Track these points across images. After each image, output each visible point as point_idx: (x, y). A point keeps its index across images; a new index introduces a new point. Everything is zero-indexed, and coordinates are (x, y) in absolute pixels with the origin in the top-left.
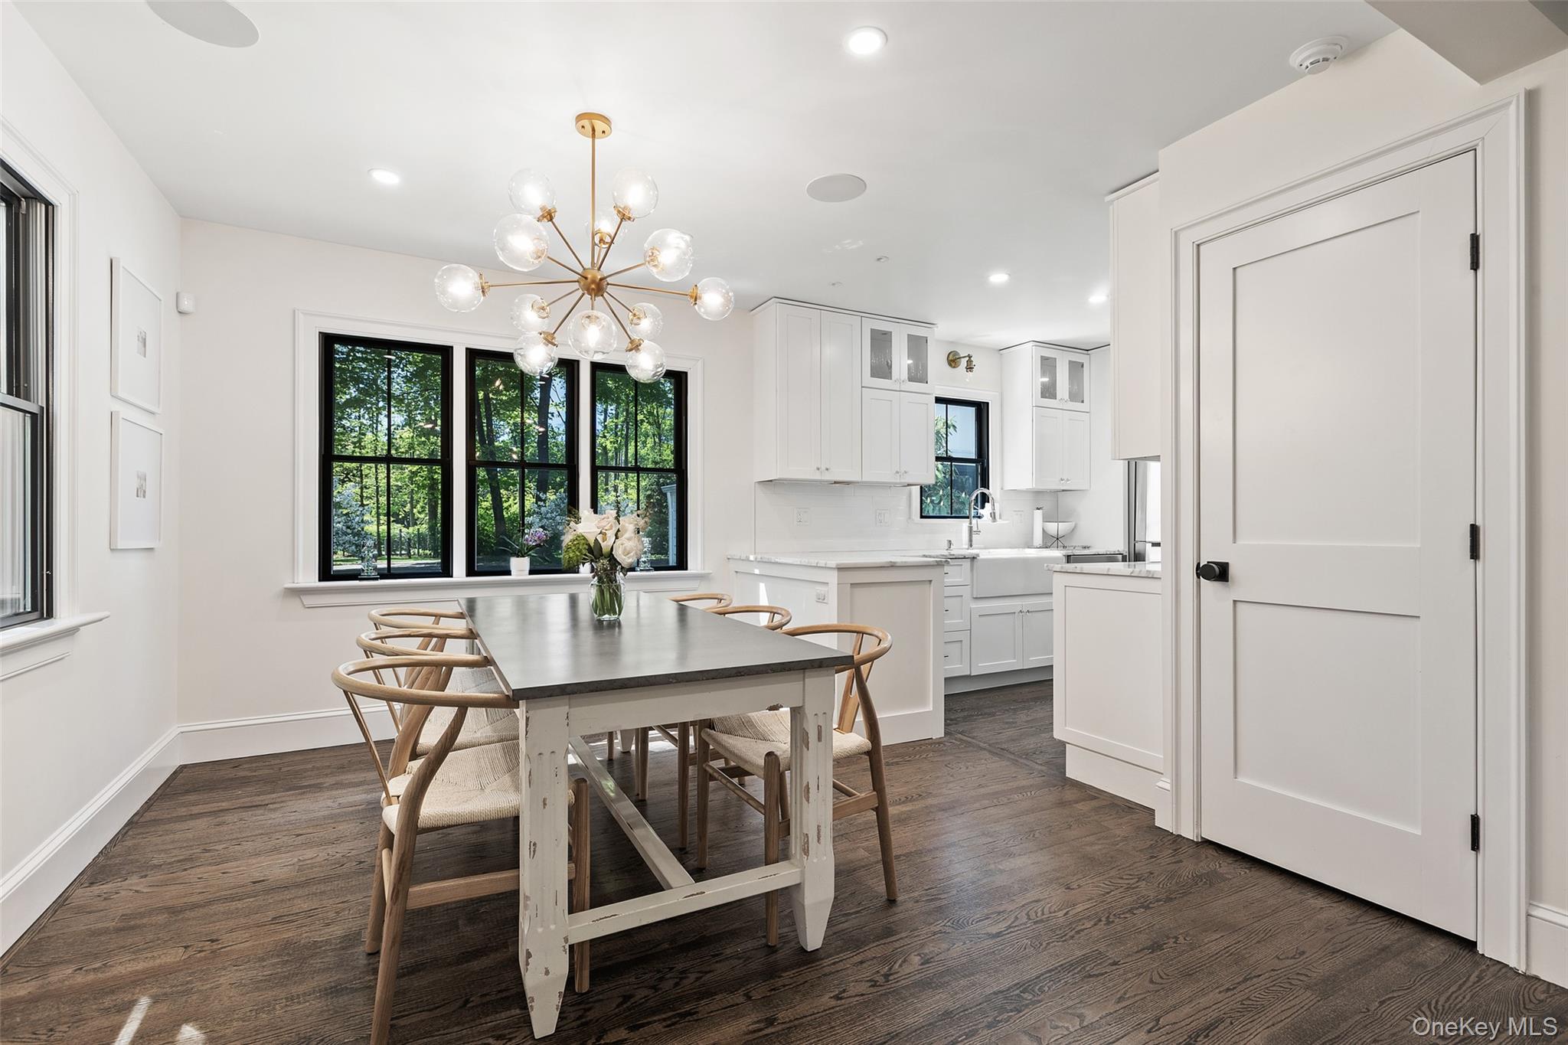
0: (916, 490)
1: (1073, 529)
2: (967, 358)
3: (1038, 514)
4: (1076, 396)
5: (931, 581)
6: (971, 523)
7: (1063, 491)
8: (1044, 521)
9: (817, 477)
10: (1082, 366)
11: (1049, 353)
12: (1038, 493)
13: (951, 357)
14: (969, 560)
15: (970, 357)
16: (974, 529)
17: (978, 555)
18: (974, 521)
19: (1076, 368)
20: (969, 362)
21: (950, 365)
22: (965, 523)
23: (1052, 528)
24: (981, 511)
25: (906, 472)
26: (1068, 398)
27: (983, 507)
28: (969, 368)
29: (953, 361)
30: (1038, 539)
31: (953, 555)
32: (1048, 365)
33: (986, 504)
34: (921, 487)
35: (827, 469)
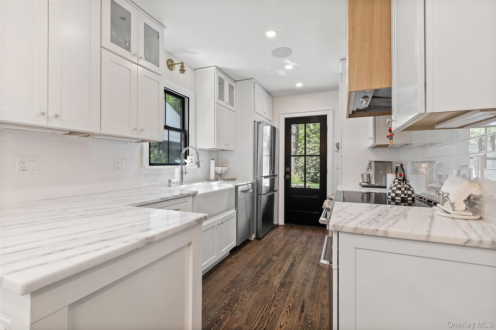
0: (146, 145)
1: (228, 170)
2: (181, 65)
3: (213, 163)
4: (231, 102)
5: (190, 244)
6: (182, 168)
7: (223, 150)
8: (215, 166)
10: (233, 89)
11: (223, 77)
12: (211, 151)
13: (169, 63)
14: (192, 196)
15: (182, 63)
16: (184, 171)
17: (197, 192)
18: (184, 167)
19: (231, 88)
20: (182, 66)
21: (169, 68)
22: (177, 169)
23: (219, 169)
24: (185, 161)
25: (143, 130)
26: (228, 102)
27: (186, 158)
28: (182, 71)
29: (170, 65)
30: (212, 176)
31: (183, 195)
32: (221, 83)
33: (188, 156)
34: (150, 143)
35: (57, 116)
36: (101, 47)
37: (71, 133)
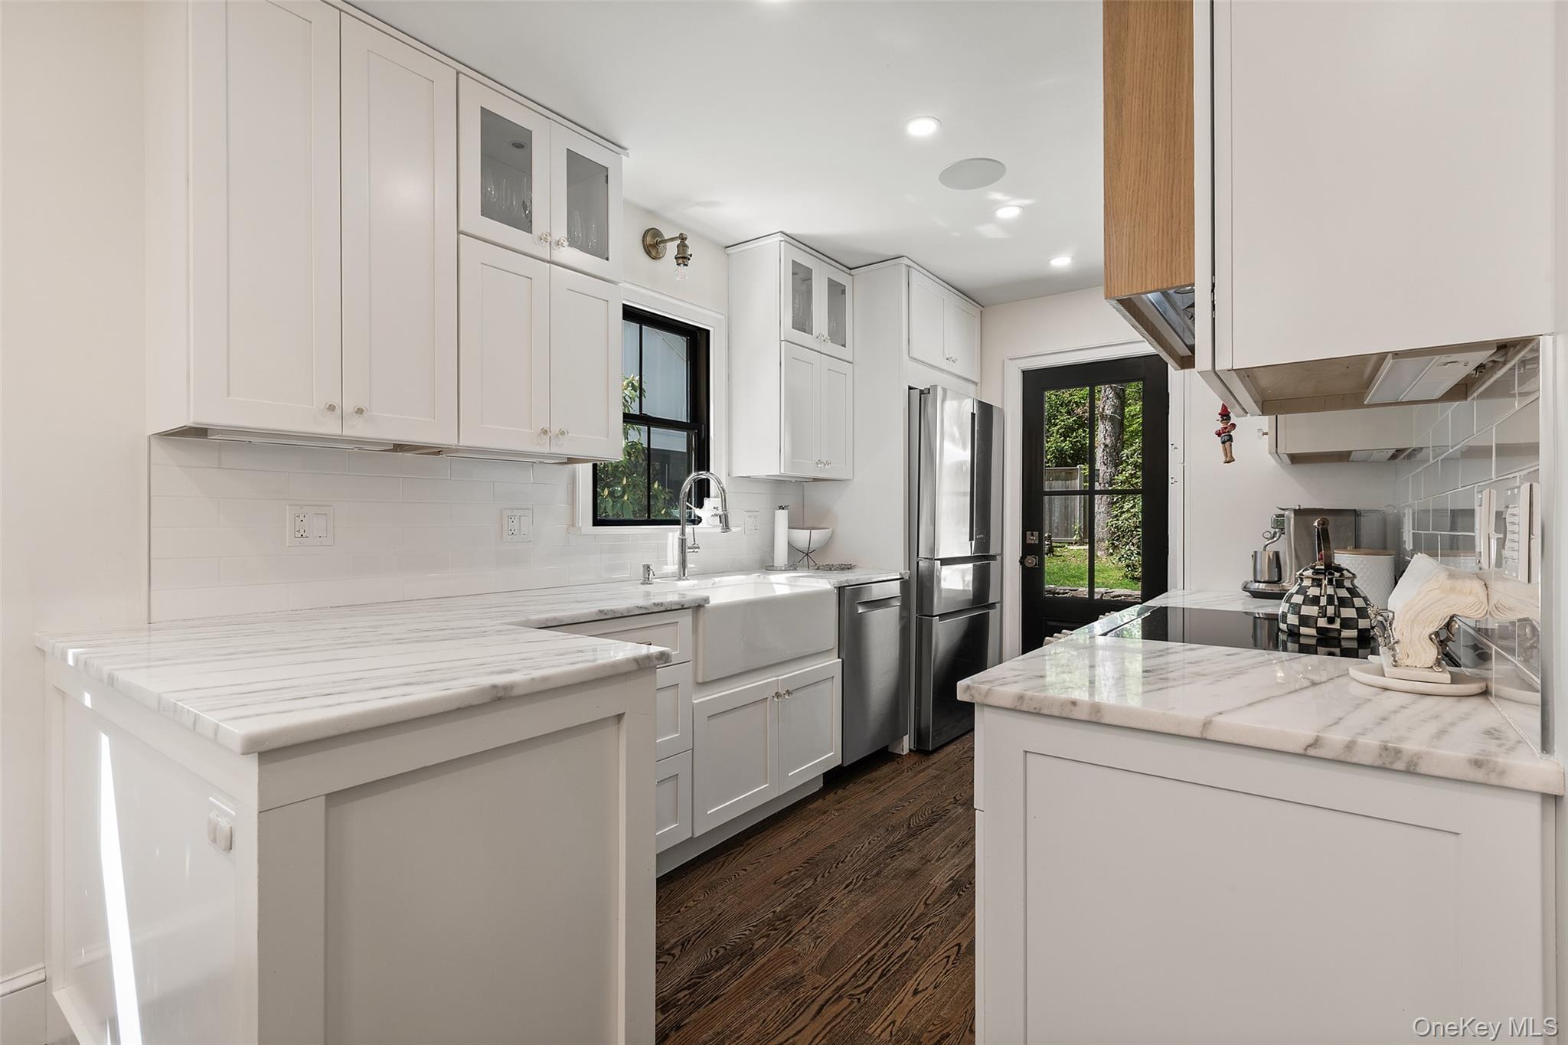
0: (585, 472)
1: (831, 536)
2: (679, 242)
3: (782, 517)
4: (837, 334)
5: (619, 717)
6: (683, 533)
7: (815, 480)
8: (789, 528)
9: (330, 427)
10: (843, 292)
11: (806, 260)
12: (778, 484)
13: (649, 240)
14: (690, 610)
15: (682, 238)
16: (689, 542)
17: (707, 600)
18: (689, 529)
19: (837, 291)
20: (683, 247)
21: (648, 253)
22: (672, 534)
23: (802, 537)
24: (698, 512)
25: (563, 433)
26: (826, 335)
27: (700, 505)
28: (683, 258)
29: (653, 244)
30: (781, 555)
31: (662, 604)
32: (802, 277)
33: (706, 501)
34: (595, 466)
35: (360, 411)
36: (459, 233)
37: (399, 448)
